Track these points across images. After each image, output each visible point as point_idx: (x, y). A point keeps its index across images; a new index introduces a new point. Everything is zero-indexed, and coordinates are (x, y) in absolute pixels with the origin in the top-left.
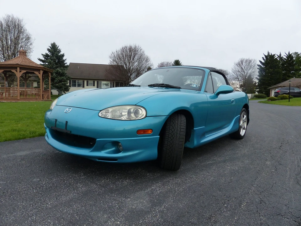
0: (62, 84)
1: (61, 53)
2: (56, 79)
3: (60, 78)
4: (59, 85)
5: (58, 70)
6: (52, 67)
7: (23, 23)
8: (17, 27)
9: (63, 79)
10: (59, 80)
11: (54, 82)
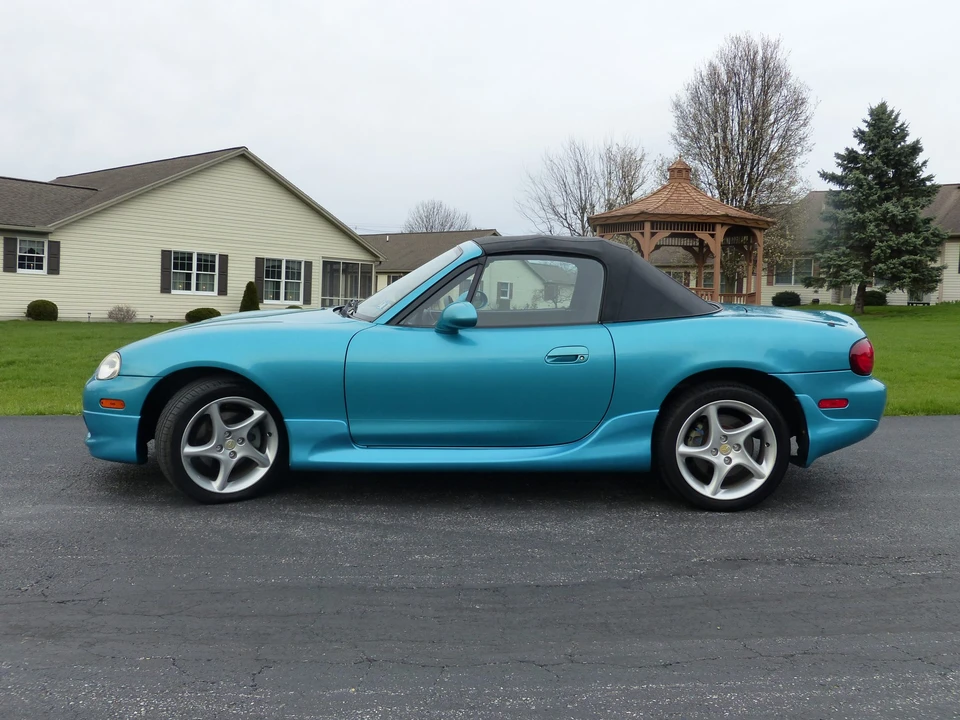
0: (901, 264)
1: (909, 140)
2: (878, 243)
3: (894, 240)
4: (889, 268)
5: (887, 209)
6: (866, 199)
7: (780, 55)
8: (759, 72)
9: (906, 242)
10: (890, 247)
11: (869, 257)
